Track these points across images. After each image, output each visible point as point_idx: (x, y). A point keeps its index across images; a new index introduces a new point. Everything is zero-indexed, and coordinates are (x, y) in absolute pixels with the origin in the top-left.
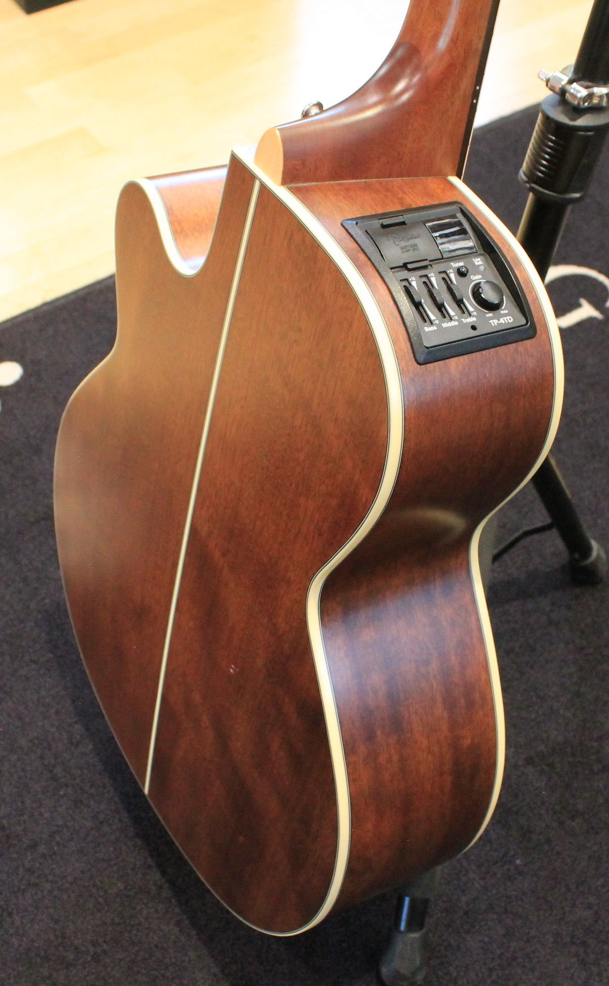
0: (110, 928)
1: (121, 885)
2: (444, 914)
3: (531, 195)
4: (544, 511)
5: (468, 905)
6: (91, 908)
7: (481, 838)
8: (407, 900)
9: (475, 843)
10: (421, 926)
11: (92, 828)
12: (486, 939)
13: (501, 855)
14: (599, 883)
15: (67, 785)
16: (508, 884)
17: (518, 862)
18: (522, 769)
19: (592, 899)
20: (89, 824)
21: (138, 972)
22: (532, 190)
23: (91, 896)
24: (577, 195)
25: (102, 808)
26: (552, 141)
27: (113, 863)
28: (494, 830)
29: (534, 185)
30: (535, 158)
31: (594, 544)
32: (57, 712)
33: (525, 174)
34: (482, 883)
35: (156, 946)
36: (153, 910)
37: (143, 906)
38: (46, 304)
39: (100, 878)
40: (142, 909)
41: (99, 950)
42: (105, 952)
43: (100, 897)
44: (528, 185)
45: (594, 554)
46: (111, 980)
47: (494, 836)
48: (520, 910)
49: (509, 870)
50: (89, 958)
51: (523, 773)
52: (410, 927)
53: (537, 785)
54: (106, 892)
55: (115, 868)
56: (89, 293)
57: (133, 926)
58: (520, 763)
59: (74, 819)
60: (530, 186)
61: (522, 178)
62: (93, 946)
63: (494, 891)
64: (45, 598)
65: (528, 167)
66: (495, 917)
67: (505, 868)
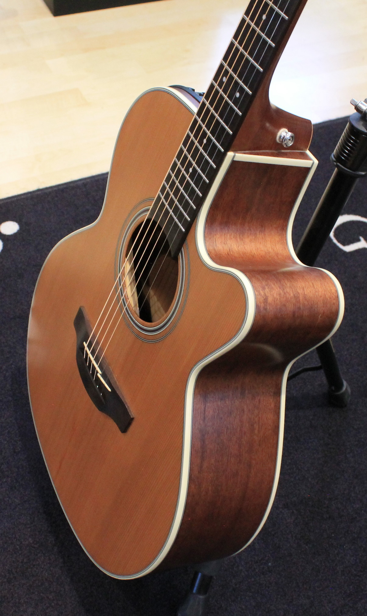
0: (21, 564)
1: (31, 540)
2: (221, 588)
3: (336, 169)
4: (318, 359)
5: (236, 585)
6: (11, 551)
7: (249, 546)
8: (200, 575)
9: (245, 549)
10: (205, 593)
11: (19, 504)
12: (243, 607)
13: (260, 559)
14: (316, 585)
15: (8, 476)
16: (262, 576)
17: (270, 564)
18: (281, 509)
19: (310, 593)
20: (17, 501)
21: (33, 593)
22: (337, 166)
23: (12, 543)
24: (363, 173)
25: (27, 493)
26: (352, 139)
27: (28, 526)
28: (258, 543)
29: (338, 164)
30: (341, 148)
31: (345, 383)
32: (9, 432)
33: (334, 156)
34: (246, 573)
35: (46, 579)
36: (48, 558)
37: (43, 555)
38: (39, 190)
39: (19, 534)
40: (41, 556)
41: (12, 576)
42: (15, 578)
43: (18, 545)
44: (335, 163)
45: (344, 389)
46: (16, 595)
47: (257, 546)
48: (267, 592)
49: (263, 568)
50: (5, 580)
51: (281, 512)
52: (199, 592)
53: (288, 521)
54: (21, 543)
55: (29, 529)
56: (66, 188)
57: (34, 565)
58: (280, 506)
59: (9, 497)
60: (337, 164)
61: (332, 159)
62: (9, 573)
63: (253, 580)
64: (12, 364)
65: (337, 153)
66: (251, 594)
67: (262, 566)
